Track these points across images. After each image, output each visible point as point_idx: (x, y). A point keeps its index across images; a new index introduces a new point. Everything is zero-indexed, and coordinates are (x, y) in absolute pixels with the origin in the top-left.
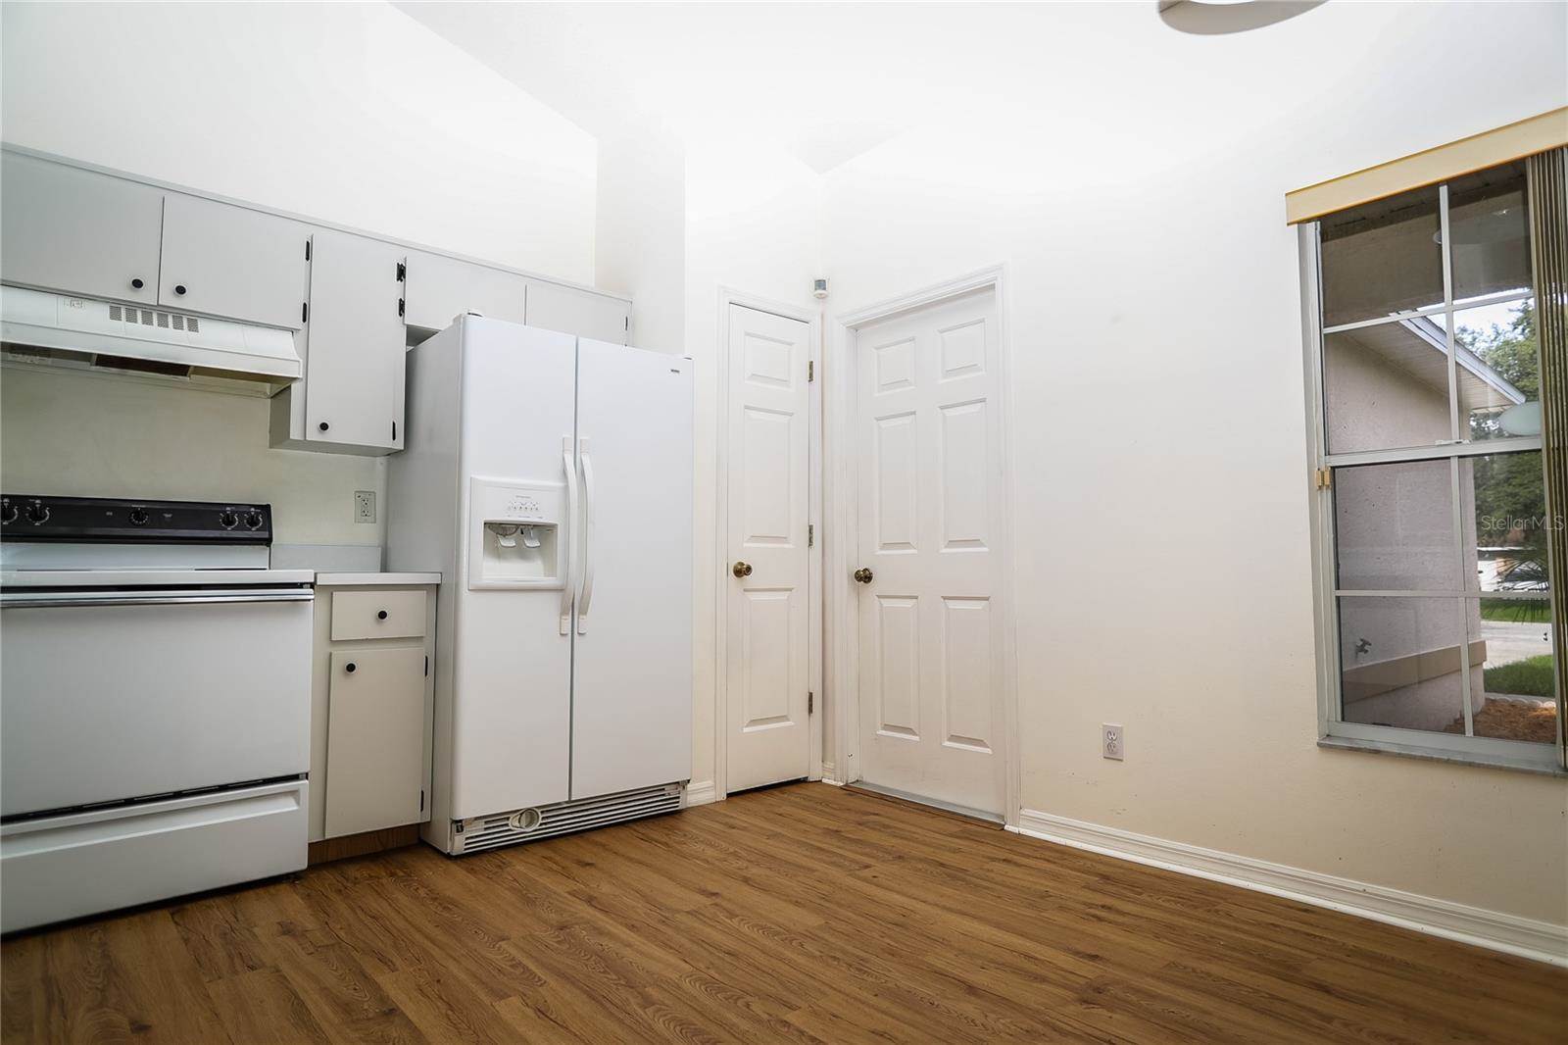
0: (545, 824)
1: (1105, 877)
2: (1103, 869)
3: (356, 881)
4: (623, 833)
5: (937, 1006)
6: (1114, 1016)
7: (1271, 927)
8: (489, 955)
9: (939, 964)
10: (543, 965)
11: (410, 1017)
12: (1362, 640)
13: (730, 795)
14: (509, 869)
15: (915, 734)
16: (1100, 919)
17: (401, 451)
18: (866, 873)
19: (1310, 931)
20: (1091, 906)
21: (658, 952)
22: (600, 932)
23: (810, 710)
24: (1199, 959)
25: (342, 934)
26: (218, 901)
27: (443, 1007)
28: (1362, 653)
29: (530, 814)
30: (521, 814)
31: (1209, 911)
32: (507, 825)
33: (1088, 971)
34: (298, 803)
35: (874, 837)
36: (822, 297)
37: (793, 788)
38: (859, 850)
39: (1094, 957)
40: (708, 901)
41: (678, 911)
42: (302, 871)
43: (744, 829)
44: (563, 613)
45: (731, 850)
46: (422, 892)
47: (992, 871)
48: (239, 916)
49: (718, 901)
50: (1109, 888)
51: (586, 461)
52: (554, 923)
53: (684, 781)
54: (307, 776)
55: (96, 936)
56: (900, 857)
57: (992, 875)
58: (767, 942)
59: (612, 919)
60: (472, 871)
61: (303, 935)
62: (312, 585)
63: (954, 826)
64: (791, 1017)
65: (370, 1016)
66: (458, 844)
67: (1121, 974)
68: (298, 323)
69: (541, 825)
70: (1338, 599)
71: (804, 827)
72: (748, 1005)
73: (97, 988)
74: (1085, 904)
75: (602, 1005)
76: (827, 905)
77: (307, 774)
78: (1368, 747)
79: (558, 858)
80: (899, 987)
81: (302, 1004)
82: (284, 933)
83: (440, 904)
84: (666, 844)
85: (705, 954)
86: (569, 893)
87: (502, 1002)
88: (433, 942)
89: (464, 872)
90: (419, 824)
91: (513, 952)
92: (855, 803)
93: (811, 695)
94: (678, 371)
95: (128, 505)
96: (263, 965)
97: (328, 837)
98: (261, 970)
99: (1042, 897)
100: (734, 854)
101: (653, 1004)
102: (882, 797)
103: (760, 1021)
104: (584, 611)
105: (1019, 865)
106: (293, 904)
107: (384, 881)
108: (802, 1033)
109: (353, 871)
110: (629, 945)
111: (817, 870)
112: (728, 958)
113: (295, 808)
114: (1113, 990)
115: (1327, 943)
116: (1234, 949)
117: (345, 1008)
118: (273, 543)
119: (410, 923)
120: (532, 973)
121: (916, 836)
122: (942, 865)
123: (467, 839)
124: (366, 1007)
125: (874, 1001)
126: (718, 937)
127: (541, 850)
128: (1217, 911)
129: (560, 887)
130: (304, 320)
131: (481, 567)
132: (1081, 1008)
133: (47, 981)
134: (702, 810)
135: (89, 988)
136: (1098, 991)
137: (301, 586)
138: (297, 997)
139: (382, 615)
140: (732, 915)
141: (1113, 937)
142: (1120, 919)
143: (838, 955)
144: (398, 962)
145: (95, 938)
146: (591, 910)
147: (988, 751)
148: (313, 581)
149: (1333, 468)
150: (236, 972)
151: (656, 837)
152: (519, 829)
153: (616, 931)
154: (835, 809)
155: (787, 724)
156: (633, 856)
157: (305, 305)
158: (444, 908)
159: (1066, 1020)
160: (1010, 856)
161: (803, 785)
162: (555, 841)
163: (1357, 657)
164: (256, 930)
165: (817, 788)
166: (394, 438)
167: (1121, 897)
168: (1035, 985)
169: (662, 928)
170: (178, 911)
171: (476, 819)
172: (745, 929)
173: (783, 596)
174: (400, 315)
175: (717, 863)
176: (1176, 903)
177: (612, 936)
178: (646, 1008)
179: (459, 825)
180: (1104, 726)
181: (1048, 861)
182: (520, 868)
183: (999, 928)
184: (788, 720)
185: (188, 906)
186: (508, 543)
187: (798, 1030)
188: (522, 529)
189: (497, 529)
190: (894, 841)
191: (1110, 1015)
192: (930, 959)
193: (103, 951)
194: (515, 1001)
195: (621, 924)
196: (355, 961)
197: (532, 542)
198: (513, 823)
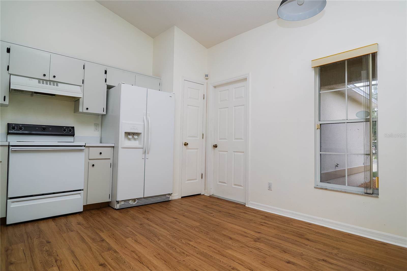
0: (138, 202)
1: (266, 217)
2: (266, 215)
3: (94, 214)
4: (156, 205)
5: (223, 241)
6: (261, 244)
7: (301, 228)
8: (124, 230)
9: (225, 233)
10: (136, 232)
11: (107, 241)
12: (337, 164)
13: (182, 197)
14: (129, 212)
15: (226, 184)
16: (263, 225)
17: (105, 114)
18: (212, 215)
19: (309, 228)
20: (261, 222)
21: (162, 230)
22: (149, 225)
23: (202, 178)
24: (283, 233)
25: (91, 225)
26: (63, 217)
27: (114, 240)
28: (337, 167)
29: (134, 200)
30: (132, 200)
31: (288, 224)
32: (129, 202)
33: (258, 235)
34: (81, 196)
35: (215, 207)
36: (207, 79)
37: (198, 196)
38: (211, 210)
39: (259, 233)
40: (174, 220)
41: (168, 222)
42: (82, 211)
43: (185, 205)
44: (143, 153)
45: (181, 209)
46: (109, 217)
47: (241, 215)
48: (68, 221)
49: (177, 220)
50: (267, 219)
51: (149, 118)
52: (140, 224)
53: (171, 194)
54: (83, 190)
55: (36, 224)
56: (220, 211)
57: (241, 216)
58: (187, 229)
59: (153, 223)
60: (121, 213)
61: (83, 225)
62: (85, 146)
63: (234, 205)
64: (191, 243)
65: (99, 241)
66: (117, 206)
67: (264, 236)
68: (81, 84)
69: (137, 202)
70: (321, 154)
71: (198, 204)
72: (181, 240)
73: (38, 235)
74: (260, 222)
75: (149, 240)
76: (201, 221)
77: (83, 189)
78: (325, 188)
79: (140, 210)
80: (215, 238)
81: (83, 238)
82: (78, 224)
83: (114, 219)
84: (166, 208)
85: (173, 230)
86: (143, 218)
87: (127, 239)
88: (112, 226)
89: (119, 213)
90: (108, 202)
91: (130, 229)
92: (212, 200)
93: (202, 174)
94: (171, 97)
95: (41, 126)
96: (74, 231)
97: (87, 204)
98: (74, 232)
99: (251, 220)
100: (182, 210)
101: (161, 240)
102: (218, 198)
103: (184, 244)
104: (148, 153)
105: (247, 214)
106: (80, 218)
107: (101, 214)
108: (192, 246)
109: (93, 212)
110: (156, 228)
111: (200, 214)
112: (178, 231)
113: (80, 197)
114: (262, 239)
115: (312, 231)
116: (291, 232)
117: (93, 240)
118: (75, 136)
119: (107, 223)
120: (134, 233)
121: (225, 207)
122: (230, 213)
123: (120, 205)
124: (97, 239)
125: (209, 240)
126: (176, 227)
127: (137, 208)
128: (289, 224)
129: (141, 216)
130: (83, 83)
131: (124, 142)
132: (254, 242)
133: (26, 233)
134: (175, 200)
135: (36, 235)
136: (259, 239)
137: (82, 146)
138: (82, 237)
139: (101, 153)
140: (180, 223)
141: (264, 229)
142: (267, 225)
143: (202, 231)
144: (104, 231)
145: (36, 225)
146: (148, 221)
147: (243, 188)
148: (85, 145)
149: (321, 124)
150: (69, 232)
151: (164, 206)
152: (132, 203)
153: (153, 225)
154: (206, 201)
155: (196, 181)
156: (158, 210)
157: (83, 80)
158: (115, 220)
159: (250, 244)
160: (245, 212)
161: (200, 195)
162: (140, 206)
163: (336, 168)
164: (72, 224)
165: (203, 196)
166: (104, 112)
167: (269, 221)
168: (245, 238)
169: (164, 225)
170: (54, 219)
171: (122, 201)
172: (182, 226)
173: (196, 150)
174: (105, 82)
175: (177, 212)
176: (281, 222)
177: (152, 226)
178: (159, 240)
179: (118, 202)
180: (268, 182)
181: (254, 213)
182: (132, 212)
183: (239, 226)
184: (196, 180)
185: (56, 218)
186: (130, 137)
187: (191, 245)
188: (134, 134)
189: (127, 134)
190: (219, 208)
191: (260, 244)
192: (223, 232)
193: (38, 227)
194: (130, 239)
195: (154, 224)
196: (95, 230)
197: (136, 137)
198: (130, 202)
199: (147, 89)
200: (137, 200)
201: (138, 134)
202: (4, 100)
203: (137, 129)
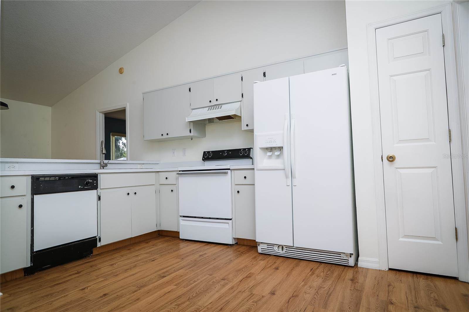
13: (390, 269)
23: (457, 238)
29: (282, 247)
30: (279, 246)
32: (274, 248)
34: (229, 226)
44: (287, 178)
66: (259, 249)
69: (285, 252)
93: (456, 229)
123: (261, 248)
139: (245, 177)
148: (230, 168)
152: (277, 250)
157: (242, 94)
186: (270, 154)
197: (277, 153)
198: (276, 248)
199: (288, 77)
200: (286, 248)
201: (281, 148)
202: (190, 132)
203: (275, 142)
